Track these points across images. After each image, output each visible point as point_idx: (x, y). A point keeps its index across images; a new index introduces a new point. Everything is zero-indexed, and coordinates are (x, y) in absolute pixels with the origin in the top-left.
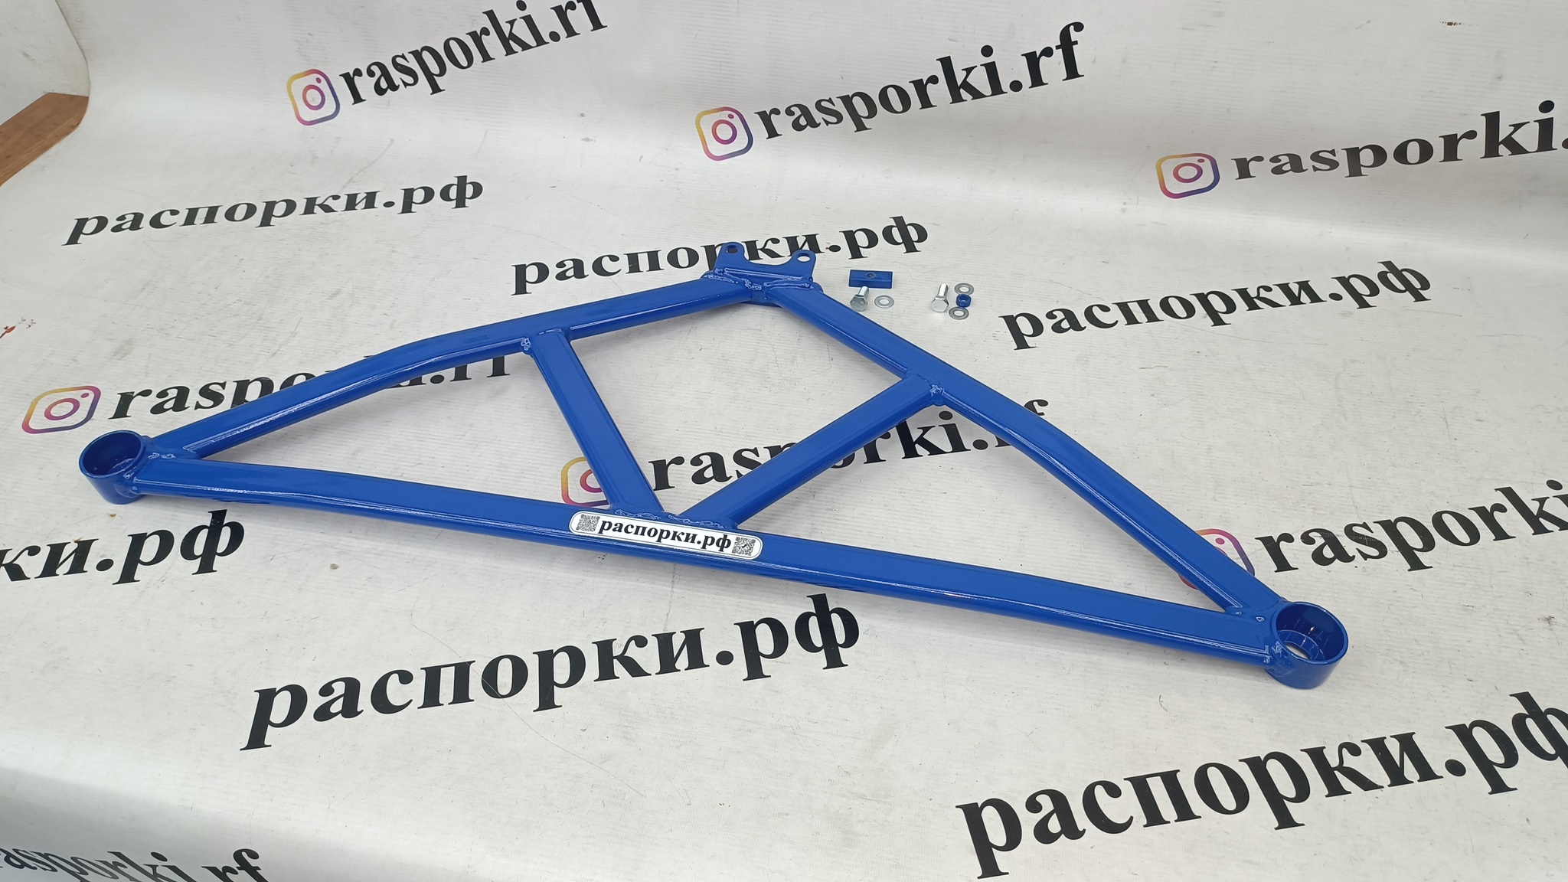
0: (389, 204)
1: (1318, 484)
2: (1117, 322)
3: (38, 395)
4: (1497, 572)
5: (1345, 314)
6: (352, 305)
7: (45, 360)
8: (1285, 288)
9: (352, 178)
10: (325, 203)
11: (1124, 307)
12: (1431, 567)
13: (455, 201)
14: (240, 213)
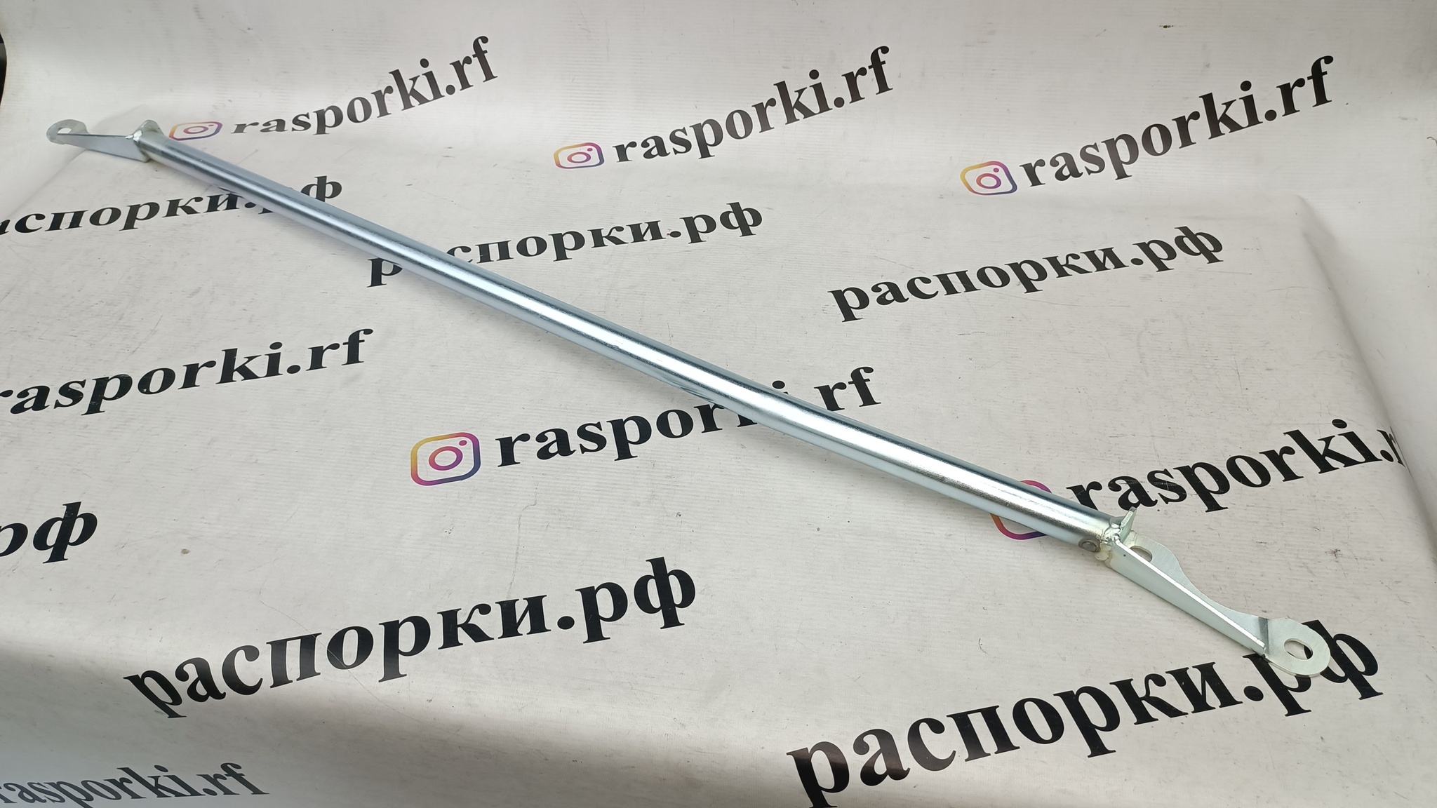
4: (1287, 510)
12: (1227, 508)
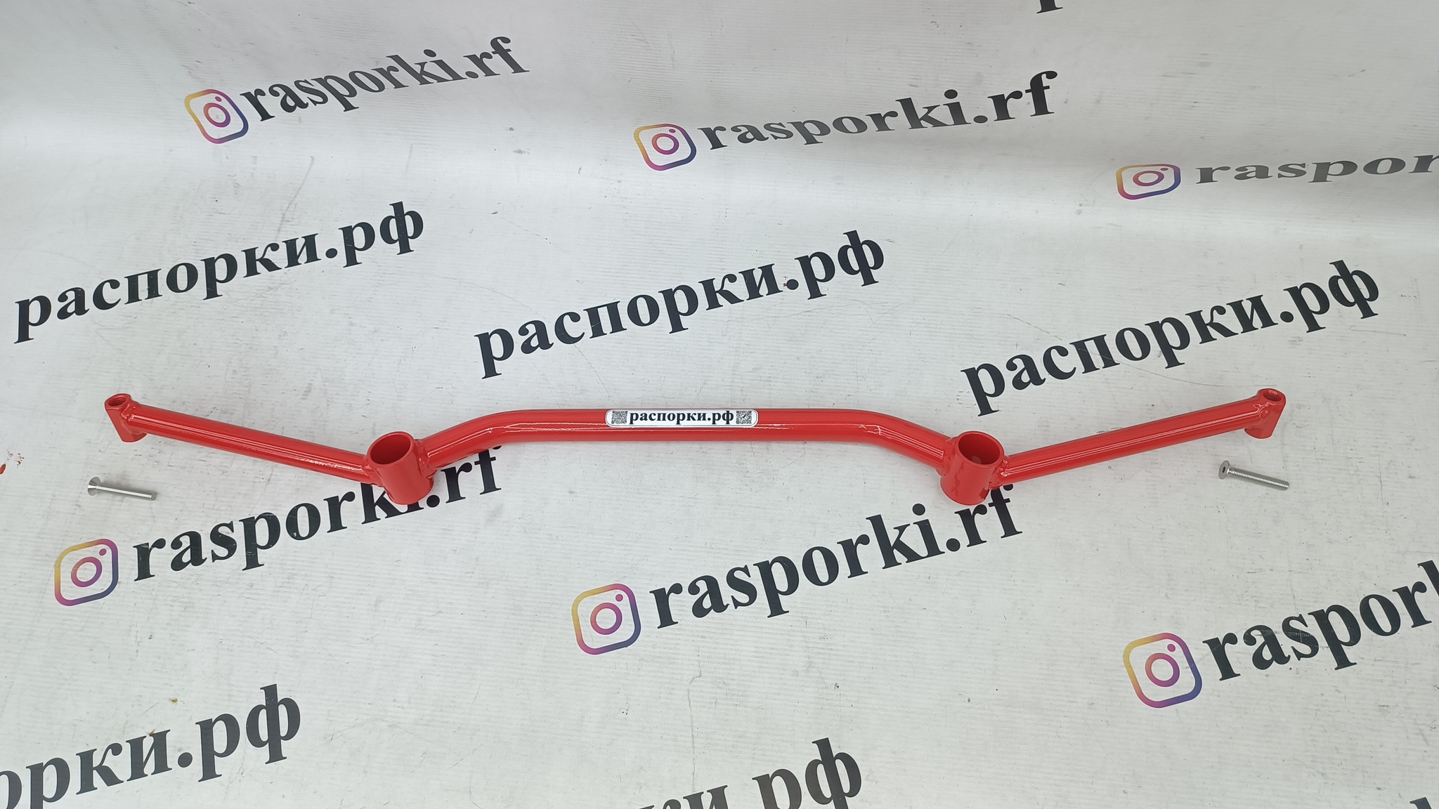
0: (332, 253)
1: (1261, 570)
2: (1075, 369)
3: (58, 555)
5: (1295, 341)
6: (328, 405)
7: (49, 507)
8: (1237, 306)
9: (284, 215)
10: (265, 257)
11: (1080, 346)
13: (398, 243)
14: (182, 280)
